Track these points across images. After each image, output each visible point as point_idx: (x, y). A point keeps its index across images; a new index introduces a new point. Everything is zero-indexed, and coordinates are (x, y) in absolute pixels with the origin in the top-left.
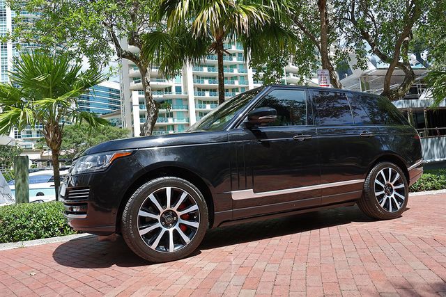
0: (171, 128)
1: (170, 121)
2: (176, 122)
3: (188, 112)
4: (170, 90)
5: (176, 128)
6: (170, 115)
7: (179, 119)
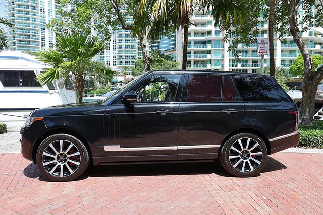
0: (209, 62)
1: (209, 57)
2: (214, 57)
3: (223, 50)
4: (211, 34)
5: (213, 62)
6: (209, 52)
7: (216, 56)
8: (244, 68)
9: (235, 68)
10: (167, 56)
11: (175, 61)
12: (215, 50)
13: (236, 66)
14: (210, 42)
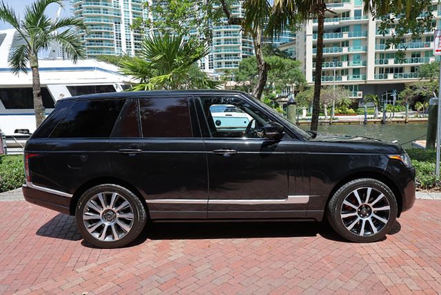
1: (345, 50)
4: (348, 16)
5: (351, 58)
6: (346, 43)
7: (355, 48)
8: (399, 65)
9: (384, 65)
10: (283, 52)
11: (295, 59)
12: (354, 39)
13: (387, 63)
14: (346, 28)
